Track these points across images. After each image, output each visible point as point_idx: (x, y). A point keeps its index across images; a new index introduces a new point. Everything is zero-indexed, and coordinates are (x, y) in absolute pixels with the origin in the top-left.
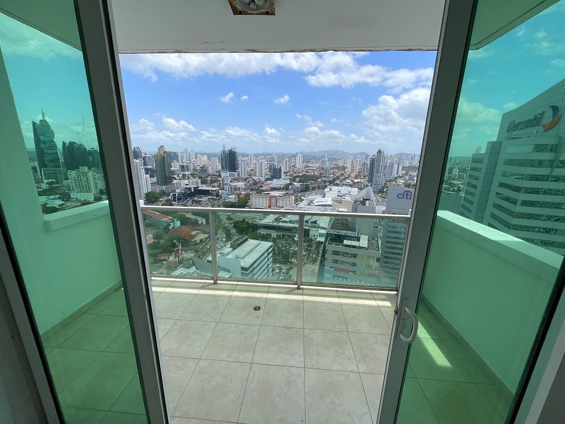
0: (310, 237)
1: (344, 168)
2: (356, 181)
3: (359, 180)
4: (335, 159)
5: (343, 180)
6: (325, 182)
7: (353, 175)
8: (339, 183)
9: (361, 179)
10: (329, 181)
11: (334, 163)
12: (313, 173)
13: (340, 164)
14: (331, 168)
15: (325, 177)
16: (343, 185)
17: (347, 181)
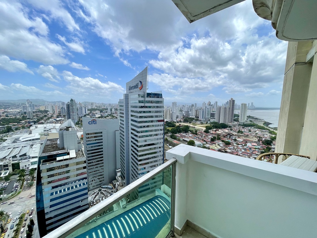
0: (21, 169)
1: (46, 111)
2: (58, 119)
3: (60, 119)
4: (36, 106)
5: (47, 119)
6: (29, 122)
7: (55, 116)
8: (44, 122)
9: (61, 117)
10: (33, 122)
11: (36, 108)
12: (14, 117)
13: (42, 108)
14: (34, 112)
15: (28, 119)
16: (48, 123)
17: (51, 120)
